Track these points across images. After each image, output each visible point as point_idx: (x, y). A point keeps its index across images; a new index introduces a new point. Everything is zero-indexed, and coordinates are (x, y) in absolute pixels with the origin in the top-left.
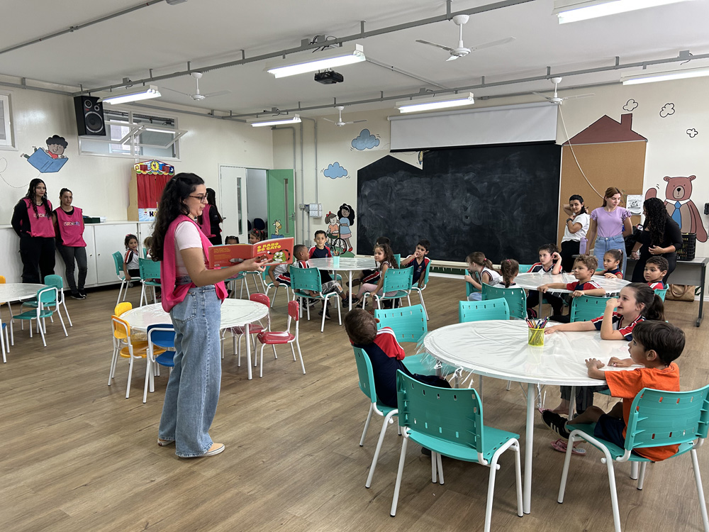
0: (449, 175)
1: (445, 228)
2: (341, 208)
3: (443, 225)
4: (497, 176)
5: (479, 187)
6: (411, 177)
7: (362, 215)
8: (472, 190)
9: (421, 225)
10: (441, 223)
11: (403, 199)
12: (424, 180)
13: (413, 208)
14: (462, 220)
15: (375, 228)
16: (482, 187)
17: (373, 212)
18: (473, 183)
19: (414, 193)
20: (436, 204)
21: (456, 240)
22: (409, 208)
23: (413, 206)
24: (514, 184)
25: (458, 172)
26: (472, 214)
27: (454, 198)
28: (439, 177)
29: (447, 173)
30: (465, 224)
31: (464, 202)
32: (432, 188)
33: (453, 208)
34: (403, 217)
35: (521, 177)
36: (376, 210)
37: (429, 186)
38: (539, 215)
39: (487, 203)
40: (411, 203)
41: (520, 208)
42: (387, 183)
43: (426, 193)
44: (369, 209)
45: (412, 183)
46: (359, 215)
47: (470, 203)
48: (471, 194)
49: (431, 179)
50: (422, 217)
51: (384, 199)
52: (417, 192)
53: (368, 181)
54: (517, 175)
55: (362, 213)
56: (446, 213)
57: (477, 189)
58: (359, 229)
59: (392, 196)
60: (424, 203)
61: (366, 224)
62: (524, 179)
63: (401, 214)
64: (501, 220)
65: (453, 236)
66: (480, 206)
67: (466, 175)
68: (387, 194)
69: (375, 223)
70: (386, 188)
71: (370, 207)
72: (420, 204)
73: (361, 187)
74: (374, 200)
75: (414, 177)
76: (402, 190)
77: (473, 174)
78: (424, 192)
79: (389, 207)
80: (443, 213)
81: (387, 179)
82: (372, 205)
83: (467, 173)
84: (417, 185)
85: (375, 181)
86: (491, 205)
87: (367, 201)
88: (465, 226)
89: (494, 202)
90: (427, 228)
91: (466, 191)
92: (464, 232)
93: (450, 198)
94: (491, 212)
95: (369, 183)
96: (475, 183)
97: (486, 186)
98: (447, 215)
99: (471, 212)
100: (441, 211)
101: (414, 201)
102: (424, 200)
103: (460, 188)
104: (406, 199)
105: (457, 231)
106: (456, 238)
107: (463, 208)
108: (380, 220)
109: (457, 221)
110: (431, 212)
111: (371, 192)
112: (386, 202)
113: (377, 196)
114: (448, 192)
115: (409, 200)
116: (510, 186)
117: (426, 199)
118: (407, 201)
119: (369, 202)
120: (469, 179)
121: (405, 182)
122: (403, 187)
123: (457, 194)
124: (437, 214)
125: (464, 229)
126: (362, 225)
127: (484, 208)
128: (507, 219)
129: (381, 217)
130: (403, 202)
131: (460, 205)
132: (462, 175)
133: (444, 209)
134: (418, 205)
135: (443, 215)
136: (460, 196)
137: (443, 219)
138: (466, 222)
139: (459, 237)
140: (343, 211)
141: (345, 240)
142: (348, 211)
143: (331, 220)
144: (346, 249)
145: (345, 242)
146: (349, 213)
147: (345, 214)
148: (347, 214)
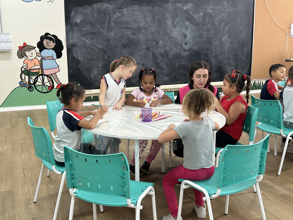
0: (170, 4)
1: (168, 54)
2: (42, 38)
3: (165, 52)
4: (210, 7)
5: (195, 16)
6: (131, 4)
7: (74, 45)
8: (190, 19)
9: (144, 53)
10: (163, 51)
11: (123, 28)
13: (135, 37)
14: (182, 46)
15: (91, 60)
16: (198, 16)
17: (88, 42)
18: (191, 12)
19: (135, 21)
20: (158, 32)
21: (177, 66)
22: (131, 37)
23: (135, 34)
24: (223, 14)
25: (178, 2)
26: (191, 41)
27: (174, 26)
28: (160, 6)
29: (167, 2)
30: (185, 50)
31: (184, 30)
32: (154, 17)
33: (174, 36)
35: (228, 8)
36: (91, 39)
37: (150, 15)
38: (240, 39)
39: (203, 30)
40: (132, 32)
41: (227, 35)
42: (103, 11)
43: (148, 21)
44: (83, 38)
45: (133, 11)
46: (69, 46)
47: (189, 31)
48: (190, 23)
49: (153, 7)
50: (145, 45)
51: (101, 28)
52: (138, 20)
53: (78, 7)
54: (225, 7)
55: (73, 43)
56: (168, 41)
57: (194, 19)
58: (70, 62)
59: (110, 24)
60: (146, 32)
61: (79, 55)
62: (230, 11)
63: (122, 43)
64: (213, 44)
65: (174, 61)
66: (197, 33)
67: (185, 5)
68: (104, 22)
69: (91, 54)
70: (103, 15)
71: (83, 36)
72: (143, 33)
73: (70, 14)
74: (88, 28)
75: (135, 5)
76: (122, 18)
77: (191, 4)
78: (146, 21)
79: (107, 36)
80: (165, 40)
81: (103, 6)
82: (86, 34)
83: (185, 3)
84: (138, 14)
85: (89, 7)
86: (206, 33)
87: (80, 29)
88: (185, 51)
89: (208, 30)
90: (151, 55)
91: (186, 20)
92: (184, 57)
93: (171, 26)
94: (206, 38)
95: (80, 9)
96: (193, 13)
97: (202, 16)
98: (169, 42)
99: (190, 39)
100: (163, 39)
101: (135, 29)
102: (146, 28)
103: (180, 18)
104: (127, 28)
105: (178, 57)
106: (177, 63)
107: (183, 35)
108: (97, 50)
109: (178, 48)
110: (153, 40)
111: (83, 19)
112: (103, 30)
113: (92, 24)
114: (169, 21)
115: (130, 28)
116: (220, 17)
117: (147, 27)
118: (129, 29)
119: (82, 31)
120: (188, 9)
121: (124, 10)
122: (123, 15)
123: (178, 22)
124: (159, 42)
125: (184, 54)
126: (74, 57)
127: (200, 35)
128: (218, 44)
129: (99, 47)
130: (124, 30)
131: (181, 33)
132: (182, 6)
133: (166, 37)
134: (141, 34)
135: (165, 43)
136: (181, 24)
137: (165, 46)
138: (186, 48)
139: (180, 62)
140: (45, 42)
141: (50, 76)
142: (54, 42)
143: (27, 53)
144: (53, 86)
145: (51, 78)
146: (55, 44)
147: (48, 45)
148: (51, 44)
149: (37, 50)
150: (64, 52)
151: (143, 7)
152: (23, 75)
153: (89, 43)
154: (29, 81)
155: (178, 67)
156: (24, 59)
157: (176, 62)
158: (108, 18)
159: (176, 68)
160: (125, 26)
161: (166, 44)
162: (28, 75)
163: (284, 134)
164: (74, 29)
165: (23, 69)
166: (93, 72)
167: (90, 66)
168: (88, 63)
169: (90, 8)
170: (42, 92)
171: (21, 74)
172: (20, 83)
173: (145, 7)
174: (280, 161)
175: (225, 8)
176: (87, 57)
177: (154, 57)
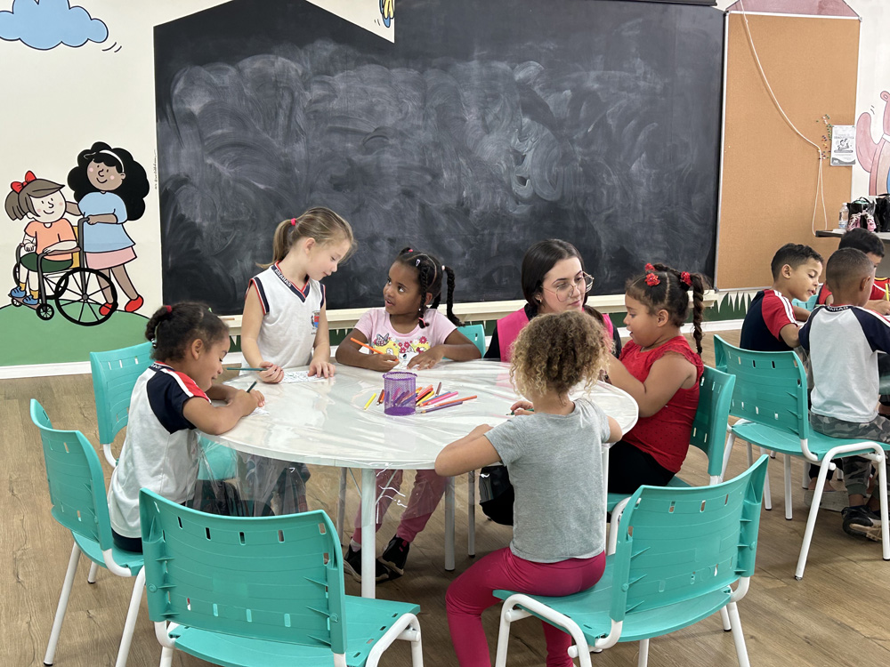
0: (474, 64)
1: (467, 212)
2: (85, 158)
3: (460, 203)
4: (593, 74)
5: (551, 100)
6: (359, 62)
7: (181, 181)
8: (534, 108)
9: (395, 207)
10: (452, 200)
11: (333, 130)
12: (398, 74)
13: (369, 158)
14: (509, 188)
15: (235, 225)
16: (558, 101)
17: (226, 171)
18: (536, 88)
19: (370, 111)
20: (437, 146)
21: (495, 246)
22: (356, 157)
23: (368, 151)
24: (632, 96)
25: (499, 58)
26: (536, 171)
27: (488, 129)
28: (445, 68)
29: (466, 57)
30: (518, 200)
31: (514, 141)
32: (425, 99)
33: (486, 157)
35: (645, 79)
36: (235, 163)
37: (415, 93)
38: (683, 169)
39: (572, 142)
40: (360, 143)
41: (644, 155)
42: (273, 78)
43: (407, 113)
44: (209, 161)
45: (362, 81)
46: (166, 183)
47: (530, 142)
48: (532, 119)
49: (422, 72)
50: (399, 183)
51: (265, 129)
52: (379, 108)
53: (197, 67)
54: (637, 75)
55: (178, 175)
56: (467, 172)
57: (546, 107)
58: (168, 230)
59: (293, 120)
60: (402, 143)
61: (198, 210)
62: (652, 85)
63: (329, 176)
64: (603, 184)
65: (486, 232)
66: (555, 151)
67: (518, 67)
68: (277, 114)
69: (233, 207)
70: (272, 92)
71: (211, 153)
72: (392, 146)
73: (172, 86)
74: (225, 131)
75: (369, 63)
76: (330, 101)
77: (538, 64)
78: (401, 111)
79: (285, 155)
80: (460, 170)
81: (273, 64)
82: (219, 148)
83: (520, 62)
84: (380, 89)
85: (230, 68)
86: (581, 150)
87: (201, 134)
88: (518, 204)
89: (588, 142)
90: (415, 214)
91: (520, 110)
92: (517, 221)
93: (476, 128)
94: (581, 165)
95: (203, 72)
96: (542, 89)
97: (569, 99)
98: (471, 175)
99: (533, 166)
100: (453, 166)
101: (368, 137)
102: (402, 134)
103: (505, 103)
104: (344, 132)
105: (498, 219)
106: (495, 237)
107: (511, 156)
108: (252, 197)
109: (499, 192)
110: (423, 169)
111: (211, 104)
112: (273, 137)
113: (239, 119)
114: (471, 113)
115: (355, 132)
116: (624, 102)
117: (407, 130)
118: (349, 136)
119: (209, 138)
120: (527, 79)
121: (338, 77)
122: (333, 94)
123: (496, 117)
124: (442, 175)
125: (516, 212)
126: (182, 218)
127: (565, 155)
128: (616, 182)
129: (257, 188)
130: (336, 138)
131: (506, 148)
132: (509, 68)
133: (461, 160)
134: (386, 149)
135: (459, 178)
136: (505, 123)
137: (458, 187)
138: (520, 193)
139: (503, 234)
140: (93, 169)
141: (106, 273)
142: (119, 170)
143: (36, 202)
144: (115, 305)
145: (108, 280)
146: (124, 177)
147: (102, 180)
148: (112, 178)
149: (69, 193)
150: (152, 201)
151: (394, 70)
152: (23, 270)
153: (227, 174)
154: (41, 289)
155: (498, 249)
156: (26, 220)
157: (492, 234)
158: (286, 101)
159: (494, 253)
160: (338, 125)
161: (463, 179)
162: (38, 271)
163: (813, 453)
164: (182, 133)
165: (23, 252)
166: (241, 261)
167: (230, 246)
168: (225, 236)
169: (233, 71)
170: (78, 322)
171: (17, 266)
172: (14, 294)
173: (399, 70)
174: (802, 536)
175: (637, 78)
176: (222, 218)
177: (427, 219)
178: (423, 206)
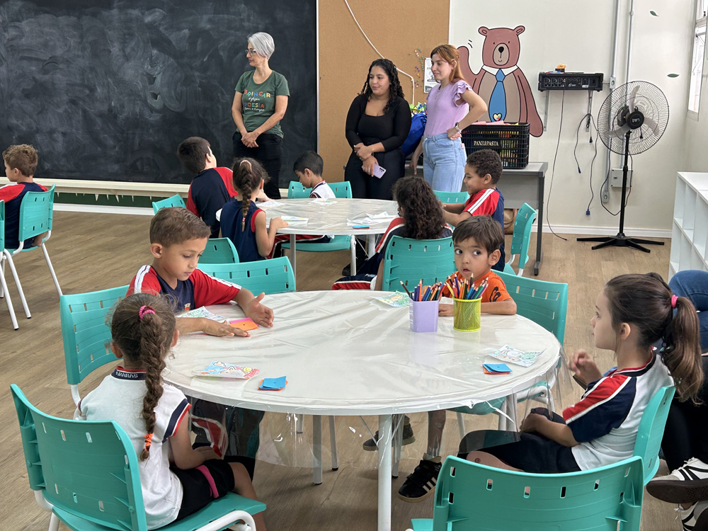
0: (115, 12)
1: (115, 117)
3: (110, 110)
4: (205, 17)
5: (173, 37)
6: (37, 13)
8: (160, 43)
9: (66, 111)
10: (104, 108)
11: (23, 58)
12: (63, 20)
13: (47, 77)
14: (145, 101)
16: (180, 37)
18: (161, 29)
19: (45, 45)
20: (92, 69)
21: (137, 141)
22: (38, 77)
23: (46, 72)
24: (239, 33)
25: (132, 7)
26: (165, 89)
27: (127, 58)
28: (94, 15)
29: (109, 6)
30: (152, 110)
31: (147, 67)
32: (82, 37)
33: (127, 78)
34: (27, 95)
37: (75, 33)
39: (192, 68)
40: (41, 67)
43: (70, 47)
45: (39, 25)
47: (159, 68)
48: (159, 51)
49: (79, 18)
50: (67, 95)
52: (51, 43)
54: (242, 17)
56: (114, 88)
57: (169, 42)
60: (68, 67)
63: (21, 89)
64: (218, 101)
65: (130, 132)
66: (179, 75)
67: (146, 13)
72: (61, 69)
75: (43, 13)
76: (20, 39)
77: (161, 11)
78: (66, 45)
80: (109, 87)
83: (148, 9)
84: (51, 31)
86: (199, 74)
88: (152, 112)
89: (204, 68)
90: (79, 116)
91: (150, 44)
92: (152, 125)
93: (119, 57)
94: (199, 86)
96: (166, 29)
97: (187, 36)
98: (116, 91)
99: (162, 86)
100: (104, 84)
101: (46, 63)
102: (67, 61)
103: (138, 39)
104: (30, 59)
105: (137, 123)
106: (137, 137)
107: (145, 78)
109: (137, 104)
110: (83, 85)
114: (114, 47)
115: (37, 60)
116: (232, 38)
117: (71, 58)
118: (33, 62)
120: (154, 22)
121: (24, 23)
122: (22, 35)
123: (133, 49)
124: (97, 90)
125: (151, 119)
127: (186, 78)
128: (229, 100)
130: (25, 63)
131: (141, 72)
132: (140, 14)
133: (109, 80)
134: (58, 71)
135: (108, 92)
136: (140, 54)
137: (108, 99)
138: (153, 105)
139: (142, 134)
151: (60, 18)
155: (139, 145)
157: (134, 134)
159: (136, 148)
160: (26, 55)
161: (111, 94)
173: (63, 17)
175: (242, 20)
177: (88, 120)
178: (85, 112)
